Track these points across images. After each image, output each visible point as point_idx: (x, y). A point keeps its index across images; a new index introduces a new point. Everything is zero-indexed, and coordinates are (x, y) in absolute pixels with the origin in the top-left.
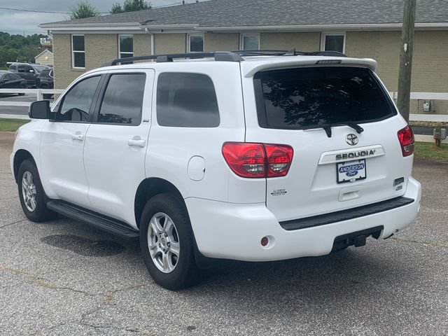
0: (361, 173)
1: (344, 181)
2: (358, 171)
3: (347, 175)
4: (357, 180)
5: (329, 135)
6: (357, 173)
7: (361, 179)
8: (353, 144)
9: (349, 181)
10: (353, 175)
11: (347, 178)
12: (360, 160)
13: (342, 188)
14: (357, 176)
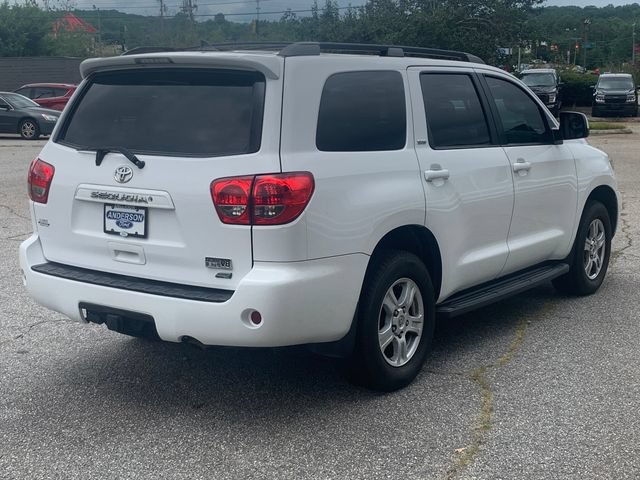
0: (139, 228)
1: (112, 232)
2: (134, 223)
3: (118, 223)
4: (130, 235)
5: (98, 162)
6: (131, 225)
7: (136, 236)
8: (122, 181)
9: (117, 234)
10: (125, 227)
11: (117, 229)
12: (138, 208)
13: (109, 241)
14: (132, 231)
